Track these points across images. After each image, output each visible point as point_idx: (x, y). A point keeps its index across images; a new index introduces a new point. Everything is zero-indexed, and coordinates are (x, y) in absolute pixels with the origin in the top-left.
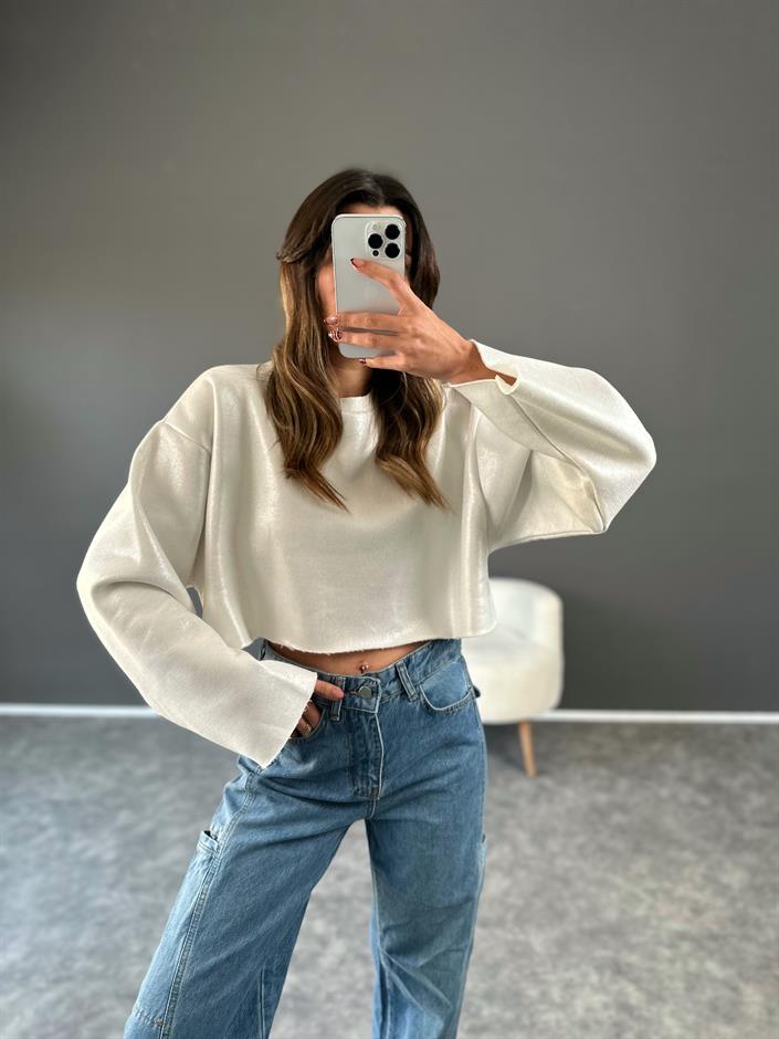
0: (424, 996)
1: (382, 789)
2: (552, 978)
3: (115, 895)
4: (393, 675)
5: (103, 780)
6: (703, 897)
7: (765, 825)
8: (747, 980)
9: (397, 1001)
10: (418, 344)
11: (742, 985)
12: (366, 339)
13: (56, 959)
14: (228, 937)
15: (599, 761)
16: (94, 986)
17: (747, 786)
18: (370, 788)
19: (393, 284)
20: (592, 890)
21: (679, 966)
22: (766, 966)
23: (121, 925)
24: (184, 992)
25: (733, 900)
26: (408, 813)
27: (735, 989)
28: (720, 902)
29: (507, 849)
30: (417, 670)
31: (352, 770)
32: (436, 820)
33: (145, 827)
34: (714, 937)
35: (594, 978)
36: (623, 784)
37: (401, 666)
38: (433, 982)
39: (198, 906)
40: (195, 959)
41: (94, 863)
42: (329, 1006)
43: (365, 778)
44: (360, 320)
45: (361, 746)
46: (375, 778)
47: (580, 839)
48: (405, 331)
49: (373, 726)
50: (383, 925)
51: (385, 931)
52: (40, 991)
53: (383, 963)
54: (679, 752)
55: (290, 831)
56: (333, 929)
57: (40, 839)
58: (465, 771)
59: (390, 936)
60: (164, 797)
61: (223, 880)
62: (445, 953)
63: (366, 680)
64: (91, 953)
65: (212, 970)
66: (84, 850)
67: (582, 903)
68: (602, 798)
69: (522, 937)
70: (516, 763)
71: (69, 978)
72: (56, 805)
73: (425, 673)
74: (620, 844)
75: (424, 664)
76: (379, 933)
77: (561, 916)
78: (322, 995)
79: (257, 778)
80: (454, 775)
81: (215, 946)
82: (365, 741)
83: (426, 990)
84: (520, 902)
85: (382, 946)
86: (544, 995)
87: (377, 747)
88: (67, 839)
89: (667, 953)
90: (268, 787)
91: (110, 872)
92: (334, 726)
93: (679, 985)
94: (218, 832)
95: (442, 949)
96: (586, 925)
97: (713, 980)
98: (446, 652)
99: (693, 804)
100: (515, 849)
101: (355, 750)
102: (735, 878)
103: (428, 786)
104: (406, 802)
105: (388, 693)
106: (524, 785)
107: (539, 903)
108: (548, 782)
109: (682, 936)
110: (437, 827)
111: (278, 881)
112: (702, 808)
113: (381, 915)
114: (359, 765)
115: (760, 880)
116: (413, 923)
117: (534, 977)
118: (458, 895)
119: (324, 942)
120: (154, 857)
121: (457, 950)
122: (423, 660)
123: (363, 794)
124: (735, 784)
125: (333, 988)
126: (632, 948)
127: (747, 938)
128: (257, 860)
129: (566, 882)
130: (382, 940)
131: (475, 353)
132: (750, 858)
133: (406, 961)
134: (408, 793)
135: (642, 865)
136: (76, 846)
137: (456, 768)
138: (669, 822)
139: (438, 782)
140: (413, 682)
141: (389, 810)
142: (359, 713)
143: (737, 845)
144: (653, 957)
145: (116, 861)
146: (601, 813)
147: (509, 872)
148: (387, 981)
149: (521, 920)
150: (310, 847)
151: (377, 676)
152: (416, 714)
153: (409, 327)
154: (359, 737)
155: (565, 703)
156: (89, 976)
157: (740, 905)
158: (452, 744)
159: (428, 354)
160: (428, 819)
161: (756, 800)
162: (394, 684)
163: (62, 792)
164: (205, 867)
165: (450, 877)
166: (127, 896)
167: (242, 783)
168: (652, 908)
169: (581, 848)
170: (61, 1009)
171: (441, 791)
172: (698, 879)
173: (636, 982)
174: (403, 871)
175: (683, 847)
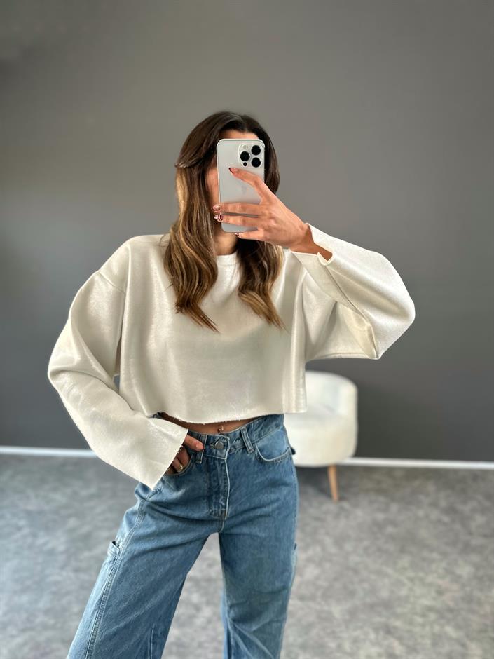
0: (255, 651)
1: (229, 511)
2: (345, 635)
3: (64, 574)
4: (238, 436)
5: (59, 498)
6: (445, 583)
7: (485, 536)
8: (472, 639)
9: (238, 653)
10: (273, 223)
11: (468, 643)
12: (238, 220)
13: (24, 615)
14: (126, 612)
15: (380, 491)
16: (49, 634)
17: (474, 510)
18: (220, 511)
19: (256, 184)
20: (373, 577)
21: (427, 629)
22: (483, 630)
23: (68, 593)
24: (96, 649)
25: (463, 586)
26: (245, 530)
27: (464, 645)
28: (455, 587)
29: (318, 549)
30: (254, 433)
31: (209, 498)
32: (262, 535)
33: (85, 529)
34: (451, 610)
35: (372, 636)
36: (394, 507)
37: (244, 430)
38: (261, 641)
39: (106, 592)
40: (103, 627)
41: (52, 552)
42: (199, 651)
43: (217, 504)
44: (235, 208)
45: (215, 481)
46: (223, 504)
47: (366, 543)
48: (264, 215)
49: (223, 468)
50: (229, 603)
51: (231, 607)
52: (13, 637)
53: (230, 628)
54: (431, 487)
55: (167, 541)
56: (204, 599)
57: (18, 535)
58: (283, 503)
59: (234, 610)
60: (98, 510)
61: (122, 574)
62: (270, 623)
63: (220, 438)
64: (47, 612)
65: (115, 634)
66: (45, 544)
67: (366, 586)
68: (380, 516)
69: (326, 608)
70: (326, 492)
71: (32, 629)
72: (29, 514)
73: (260, 436)
74: (391, 547)
75: (259, 429)
76: (227, 608)
77: (352, 594)
78: (195, 644)
79: (146, 503)
80: (275, 505)
81: (117, 618)
82: (217, 478)
83: (257, 646)
84: (325, 584)
85: (229, 616)
86: (339, 647)
87: (225, 483)
88: (35, 536)
89: (419, 620)
90: (153, 509)
91: (62, 558)
92: (197, 467)
93: (428, 642)
94: (119, 542)
95: (268, 620)
96: (368, 600)
97: (450, 639)
98: (274, 423)
99: (439, 521)
100: (324, 549)
101: (210, 484)
102: (465, 570)
103: (258, 512)
104: (244, 523)
105: (234, 447)
106: (331, 506)
107: (338, 585)
108: (346, 505)
109: (430, 609)
110: (264, 539)
111: (159, 574)
112: (445, 524)
113: (228, 596)
114: (213, 494)
115: (481, 573)
116: (248, 603)
117: (333, 634)
118: (278, 584)
119: (197, 608)
120: (90, 549)
121: (278, 621)
122: (259, 427)
123: (215, 515)
124: (466, 508)
125: (203, 638)
126: (397, 616)
127: (473, 612)
128: (145, 560)
129: (356, 571)
130: (229, 612)
131: (309, 233)
132: (475, 558)
133: (244, 627)
134: (245, 516)
135: (405, 561)
136: (40, 541)
137: (278, 500)
138: (423, 533)
139: (265, 510)
140: (251, 440)
141: (232, 527)
142: (215, 459)
143: (467, 549)
144: (411, 623)
145: (66, 551)
146: (380, 526)
147: (319, 564)
148: (232, 640)
149: (326, 596)
150: (180, 551)
151: (227, 435)
152: (252, 463)
153: (267, 212)
154: (214, 475)
155: (359, 453)
156: (45, 627)
157: (468, 589)
158: (275, 484)
159: (279, 230)
160: (258, 534)
161: (480, 519)
162: (239, 442)
163: (33, 505)
164: (111, 565)
165: (273, 572)
166: (72, 575)
167: (137, 507)
168: (411, 590)
169: (366, 549)
170: (26, 649)
171: (267, 515)
172: (441, 571)
173: (400, 639)
174: (242, 568)
175: (432, 551)
